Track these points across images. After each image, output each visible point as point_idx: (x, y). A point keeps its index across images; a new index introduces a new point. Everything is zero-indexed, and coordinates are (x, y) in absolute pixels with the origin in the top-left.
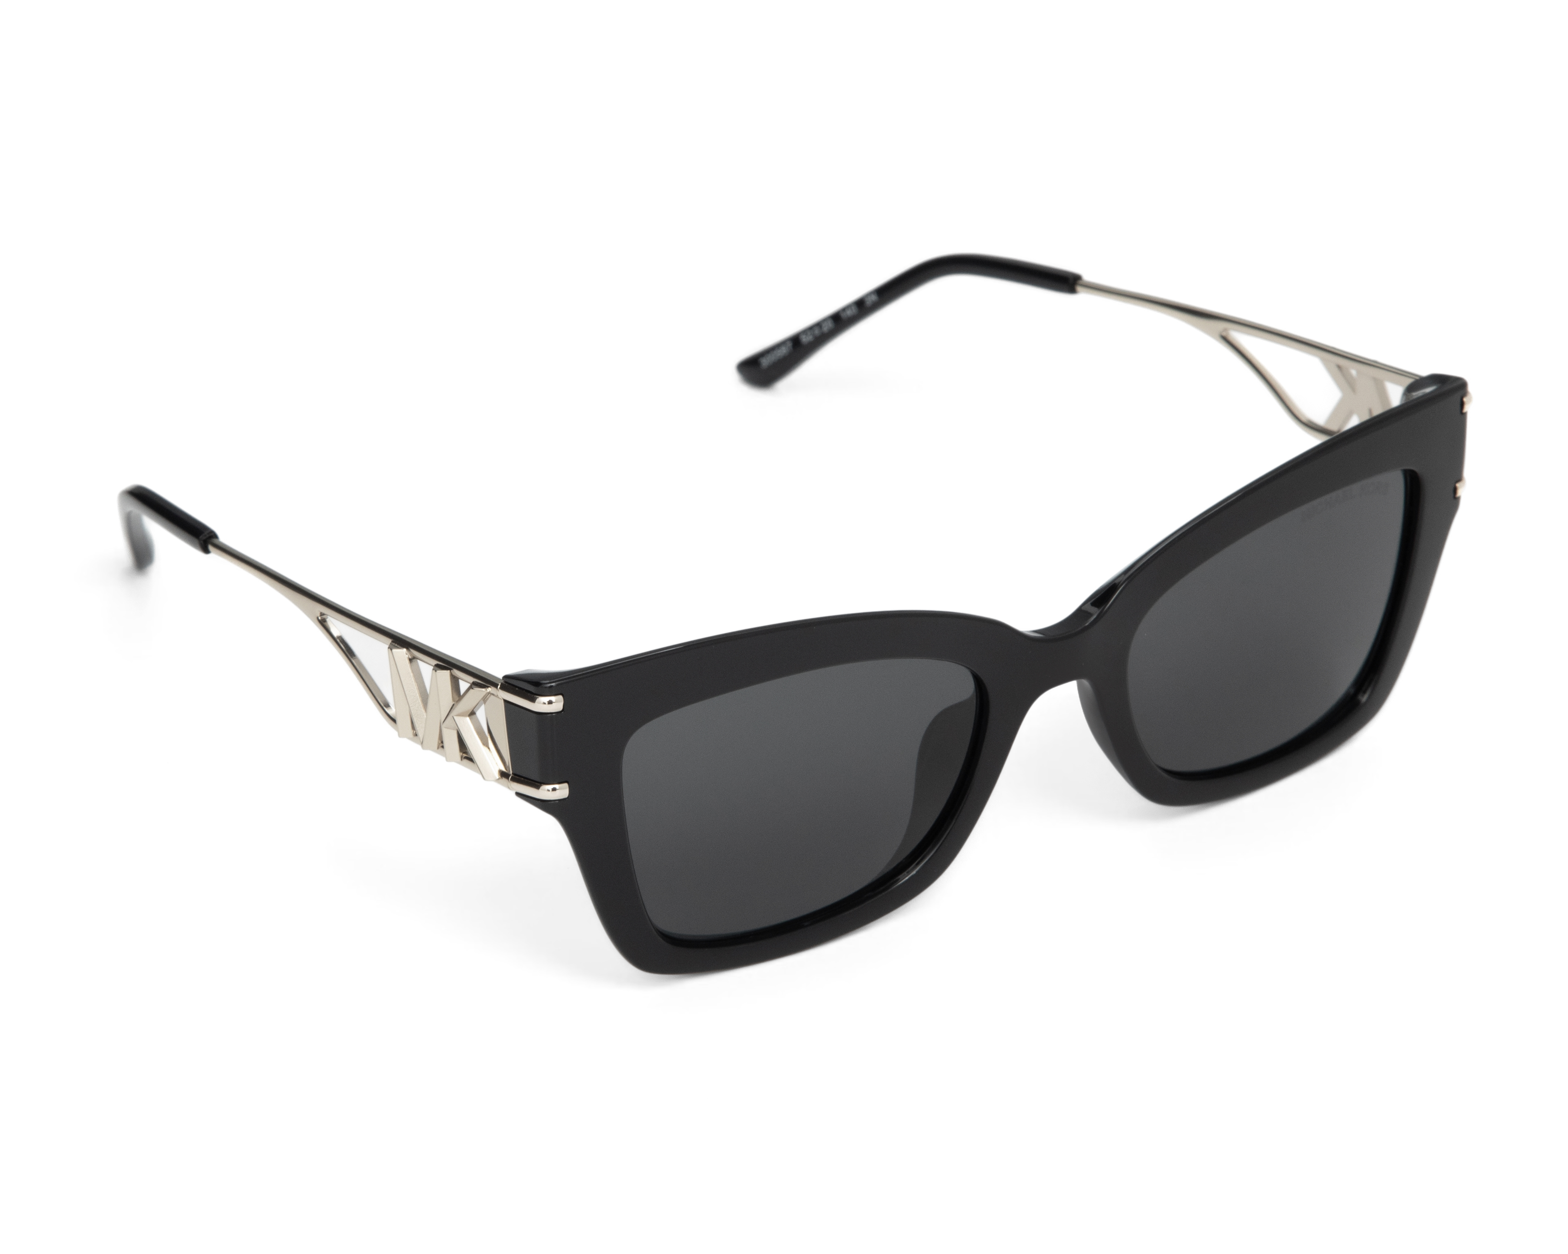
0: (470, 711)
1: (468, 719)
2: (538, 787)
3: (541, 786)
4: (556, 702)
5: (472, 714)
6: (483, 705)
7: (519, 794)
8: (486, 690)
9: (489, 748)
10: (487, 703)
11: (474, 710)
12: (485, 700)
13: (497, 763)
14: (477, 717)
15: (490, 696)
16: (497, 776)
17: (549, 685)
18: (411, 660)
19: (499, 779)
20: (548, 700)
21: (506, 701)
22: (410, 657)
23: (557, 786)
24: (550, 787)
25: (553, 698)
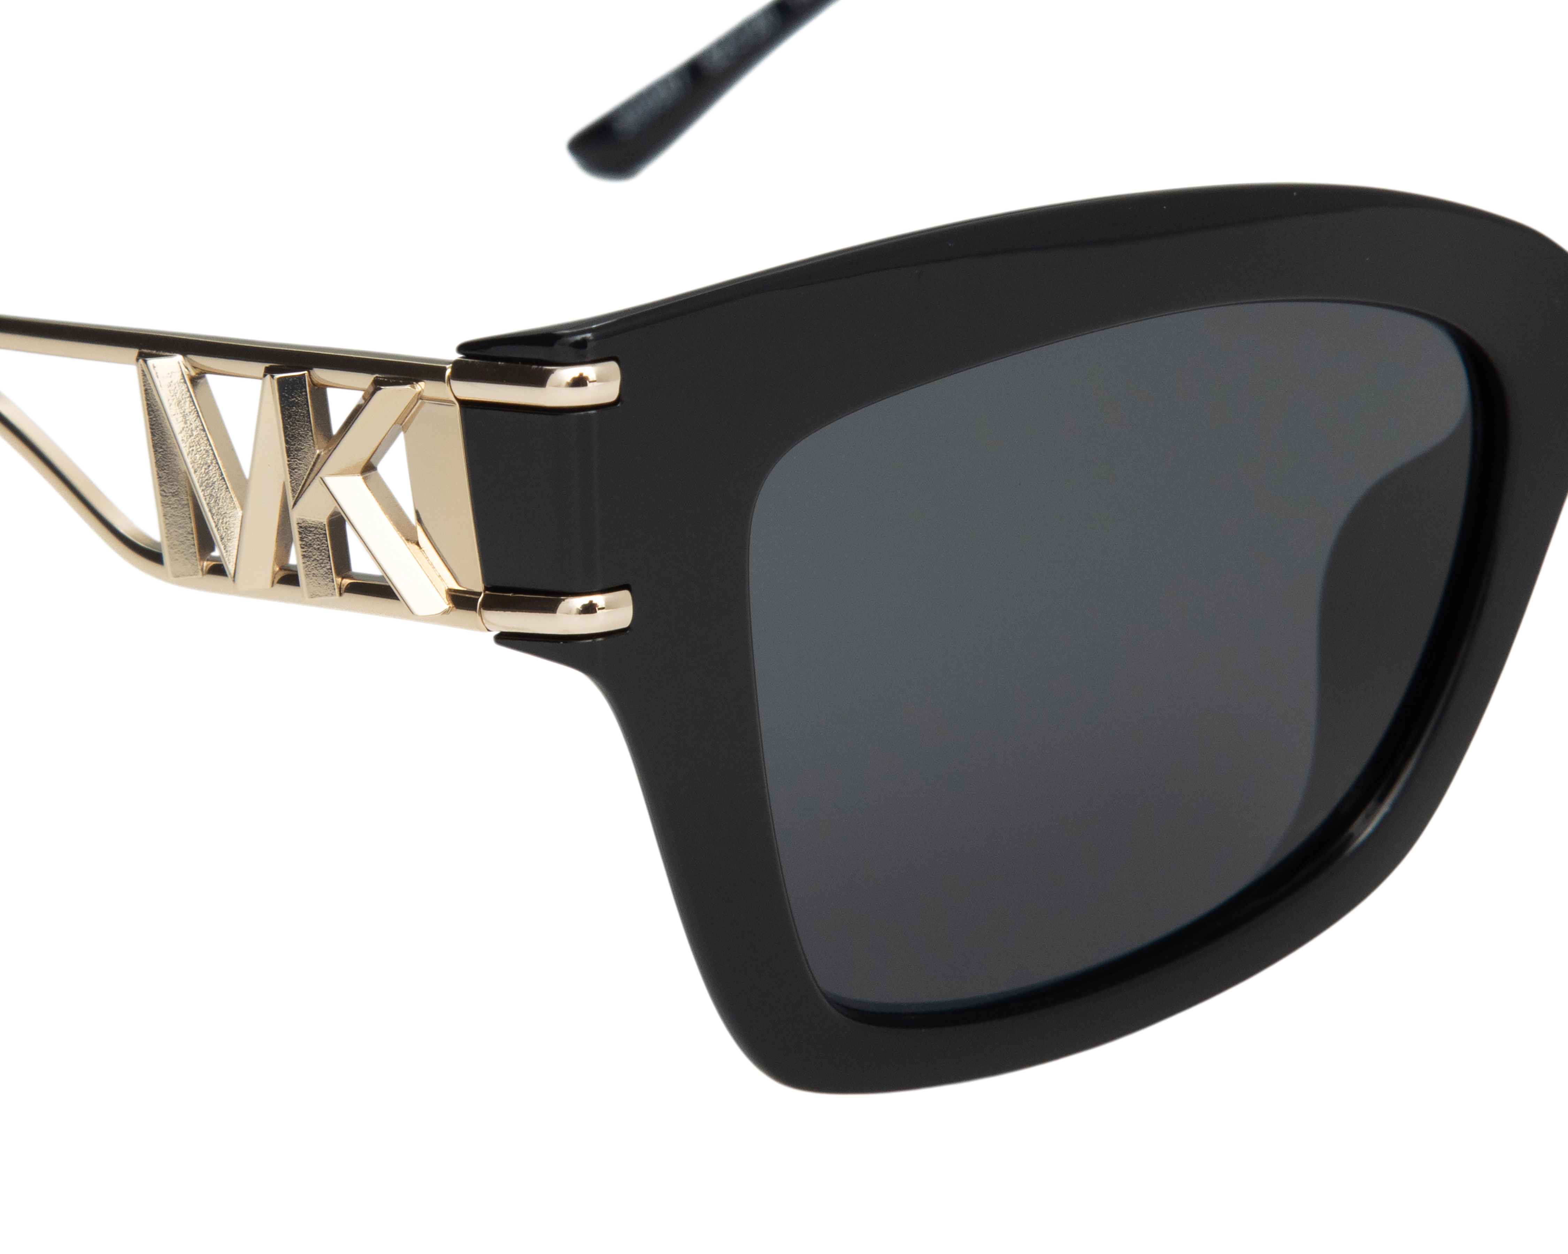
0: (363, 464)
1: (359, 479)
2: (551, 607)
3: (559, 601)
4: (600, 379)
5: (369, 468)
6: (401, 436)
7: (506, 639)
8: (414, 388)
9: (418, 544)
10: (410, 429)
11: (372, 460)
12: (403, 423)
13: (440, 576)
14: (378, 476)
15: (422, 404)
16: (444, 604)
17: (579, 337)
18: (194, 381)
19: (446, 612)
20: (577, 375)
21: (465, 405)
22: (193, 373)
23: (599, 600)
24: (579, 602)
25: (589, 371)
